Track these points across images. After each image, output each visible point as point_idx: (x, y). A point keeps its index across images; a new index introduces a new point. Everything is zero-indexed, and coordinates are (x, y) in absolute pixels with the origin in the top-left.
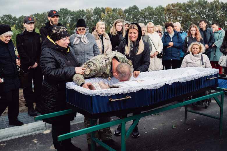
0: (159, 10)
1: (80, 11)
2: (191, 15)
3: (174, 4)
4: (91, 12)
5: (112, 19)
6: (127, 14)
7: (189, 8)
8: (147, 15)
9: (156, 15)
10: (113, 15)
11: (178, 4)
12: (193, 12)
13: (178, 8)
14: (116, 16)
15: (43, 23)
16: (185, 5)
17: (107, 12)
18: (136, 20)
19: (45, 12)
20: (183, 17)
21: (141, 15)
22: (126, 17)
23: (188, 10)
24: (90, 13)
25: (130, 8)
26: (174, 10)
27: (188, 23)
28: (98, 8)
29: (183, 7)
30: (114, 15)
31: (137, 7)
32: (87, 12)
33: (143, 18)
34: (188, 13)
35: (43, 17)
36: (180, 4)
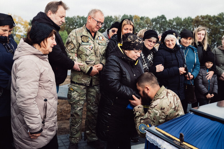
0: (188, 21)
1: (109, 17)
2: (221, 28)
3: (204, 16)
4: (119, 18)
5: (139, 27)
6: (155, 22)
7: (219, 21)
8: (175, 25)
9: (184, 26)
10: (140, 23)
11: (207, 16)
12: (223, 25)
13: (207, 20)
14: (143, 25)
15: (72, 26)
16: (215, 18)
17: (135, 19)
18: (163, 29)
19: (75, 16)
20: (212, 30)
21: (169, 25)
22: (153, 26)
23: (217, 23)
24: (118, 20)
25: (158, 17)
26: (203, 22)
27: (217, 36)
28: (126, 15)
29: (213, 19)
30: (142, 23)
31: (165, 16)
32: (115, 18)
33: (171, 28)
34: (217, 26)
35: (72, 20)
36: (210, 16)
